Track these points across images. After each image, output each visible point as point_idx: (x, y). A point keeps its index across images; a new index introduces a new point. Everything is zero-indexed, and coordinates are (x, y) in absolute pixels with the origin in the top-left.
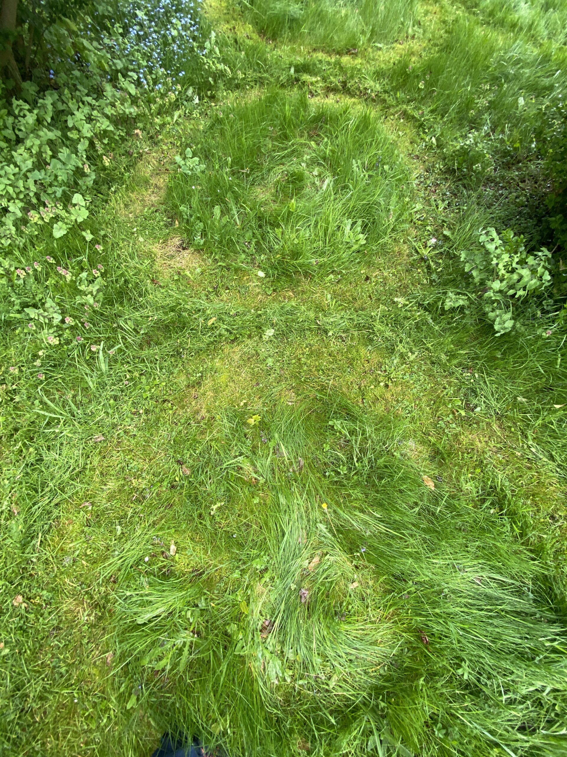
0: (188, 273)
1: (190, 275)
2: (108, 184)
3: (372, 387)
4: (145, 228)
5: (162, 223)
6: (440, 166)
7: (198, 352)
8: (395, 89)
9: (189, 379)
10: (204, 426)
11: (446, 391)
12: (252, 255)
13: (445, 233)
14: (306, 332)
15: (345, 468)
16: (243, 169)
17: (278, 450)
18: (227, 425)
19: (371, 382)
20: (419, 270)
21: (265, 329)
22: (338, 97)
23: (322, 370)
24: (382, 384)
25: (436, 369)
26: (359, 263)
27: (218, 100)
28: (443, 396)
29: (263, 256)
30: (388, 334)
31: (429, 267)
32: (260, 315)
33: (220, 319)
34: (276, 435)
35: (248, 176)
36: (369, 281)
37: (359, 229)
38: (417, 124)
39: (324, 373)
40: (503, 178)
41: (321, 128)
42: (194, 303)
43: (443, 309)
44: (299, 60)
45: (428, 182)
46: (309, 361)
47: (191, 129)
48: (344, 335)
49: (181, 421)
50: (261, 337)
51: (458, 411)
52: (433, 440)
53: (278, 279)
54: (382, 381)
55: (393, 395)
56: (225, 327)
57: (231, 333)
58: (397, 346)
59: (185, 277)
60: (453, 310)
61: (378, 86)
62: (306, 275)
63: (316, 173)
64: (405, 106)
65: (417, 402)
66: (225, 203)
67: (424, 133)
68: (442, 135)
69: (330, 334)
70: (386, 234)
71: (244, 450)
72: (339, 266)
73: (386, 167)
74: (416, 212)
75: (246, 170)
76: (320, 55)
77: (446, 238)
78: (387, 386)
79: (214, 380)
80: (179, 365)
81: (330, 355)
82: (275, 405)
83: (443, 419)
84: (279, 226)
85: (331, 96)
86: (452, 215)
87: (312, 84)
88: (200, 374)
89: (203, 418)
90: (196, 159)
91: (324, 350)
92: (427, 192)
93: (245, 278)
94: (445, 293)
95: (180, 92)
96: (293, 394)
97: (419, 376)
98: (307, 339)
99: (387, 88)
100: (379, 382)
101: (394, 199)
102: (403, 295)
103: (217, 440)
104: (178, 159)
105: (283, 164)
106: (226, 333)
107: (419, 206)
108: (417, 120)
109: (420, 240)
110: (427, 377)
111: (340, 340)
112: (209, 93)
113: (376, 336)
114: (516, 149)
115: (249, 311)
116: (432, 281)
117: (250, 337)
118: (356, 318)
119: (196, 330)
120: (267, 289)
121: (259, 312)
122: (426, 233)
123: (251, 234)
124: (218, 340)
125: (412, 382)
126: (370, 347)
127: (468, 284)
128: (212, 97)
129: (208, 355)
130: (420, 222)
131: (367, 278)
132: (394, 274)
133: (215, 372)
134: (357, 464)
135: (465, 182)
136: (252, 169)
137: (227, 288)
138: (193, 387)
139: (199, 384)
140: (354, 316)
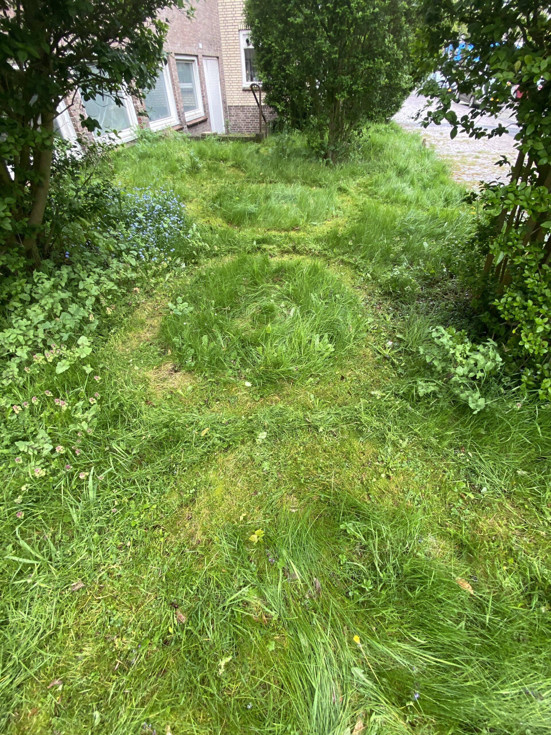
0: (180, 391)
1: (181, 393)
2: (109, 327)
3: (374, 480)
4: (140, 359)
5: (155, 353)
6: (378, 291)
7: (191, 466)
8: (332, 247)
9: (181, 497)
10: (201, 553)
11: (447, 474)
12: (238, 370)
13: (398, 336)
14: (298, 431)
15: (370, 582)
16: (225, 307)
17: (288, 571)
18: (226, 547)
19: (372, 475)
20: (386, 367)
21: (257, 432)
22: (291, 256)
23: (321, 468)
24: (383, 475)
25: (429, 453)
26: (332, 366)
27: (201, 264)
28: (446, 481)
29: (247, 370)
30: (376, 424)
31: (393, 364)
32: (251, 420)
33: (213, 429)
34: (284, 553)
35: (229, 312)
36: (344, 380)
37: (327, 340)
38: (353, 267)
39: (322, 471)
40: (430, 294)
41: (282, 276)
42: (186, 417)
43: (418, 396)
44: (259, 236)
45: (373, 303)
46: (305, 460)
47: (180, 285)
48: (334, 430)
49: (174, 549)
50: (254, 441)
51: (466, 495)
52: (452, 531)
53: (264, 386)
54: (382, 473)
55: (397, 486)
56: (218, 435)
57: (224, 441)
58: (387, 435)
59: (177, 395)
60: (427, 395)
61: (318, 247)
62: (289, 380)
63: (283, 305)
64: (341, 257)
65: (423, 491)
66: (212, 332)
67: (360, 271)
68: (374, 271)
69: (321, 430)
70: (350, 342)
71: (249, 578)
72: (316, 370)
73: (338, 296)
74: (370, 324)
75: (228, 308)
76: (273, 233)
77: (400, 340)
78: (388, 477)
79: (208, 495)
80: (171, 483)
81: (325, 451)
82: (277, 515)
83: (454, 506)
84: (259, 345)
85: (286, 255)
86: (399, 323)
87: (270, 250)
88: (194, 490)
89: (199, 542)
90: (186, 303)
91: (318, 446)
92: (374, 309)
93: (234, 389)
94: (415, 382)
95: (170, 262)
96: (295, 499)
97: (416, 462)
98: (299, 438)
99: (325, 247)
100: (380, 474)
101: (349, 317)
102: (379, 388)
103: (216, 569)
104: (170, 305)
105: (256, 302)
106: (219, 442)
107: (370, 320)
108: (352, 264)
109: (379, 344)
110: (424, 463)
111: (331, 435)
112: (193, 261)
113: (365, 427)
114: (432, 274)
115: (240, 418)
116: (399, 375)
117: (243, 443)
118: (342, 413)
119: (189, 442)
120: (255, 396)
121: (250, 417)
122: (382, 338)
123: (236, 354)
124: (212, 450)
125: (411, 469)
126: (361, 439)
127: (432, 373)
128: (196, 263)
129: (201, 468)
130: (375, 331)
131: (343, 378)
132: (365, 373)
133: (210, 486)
134: (381, 575)
135: (402, 299)
136: (232, 307)
137: (218, 400)
138: (187, 506)
139: (193, 501)
140: (339, 411)
